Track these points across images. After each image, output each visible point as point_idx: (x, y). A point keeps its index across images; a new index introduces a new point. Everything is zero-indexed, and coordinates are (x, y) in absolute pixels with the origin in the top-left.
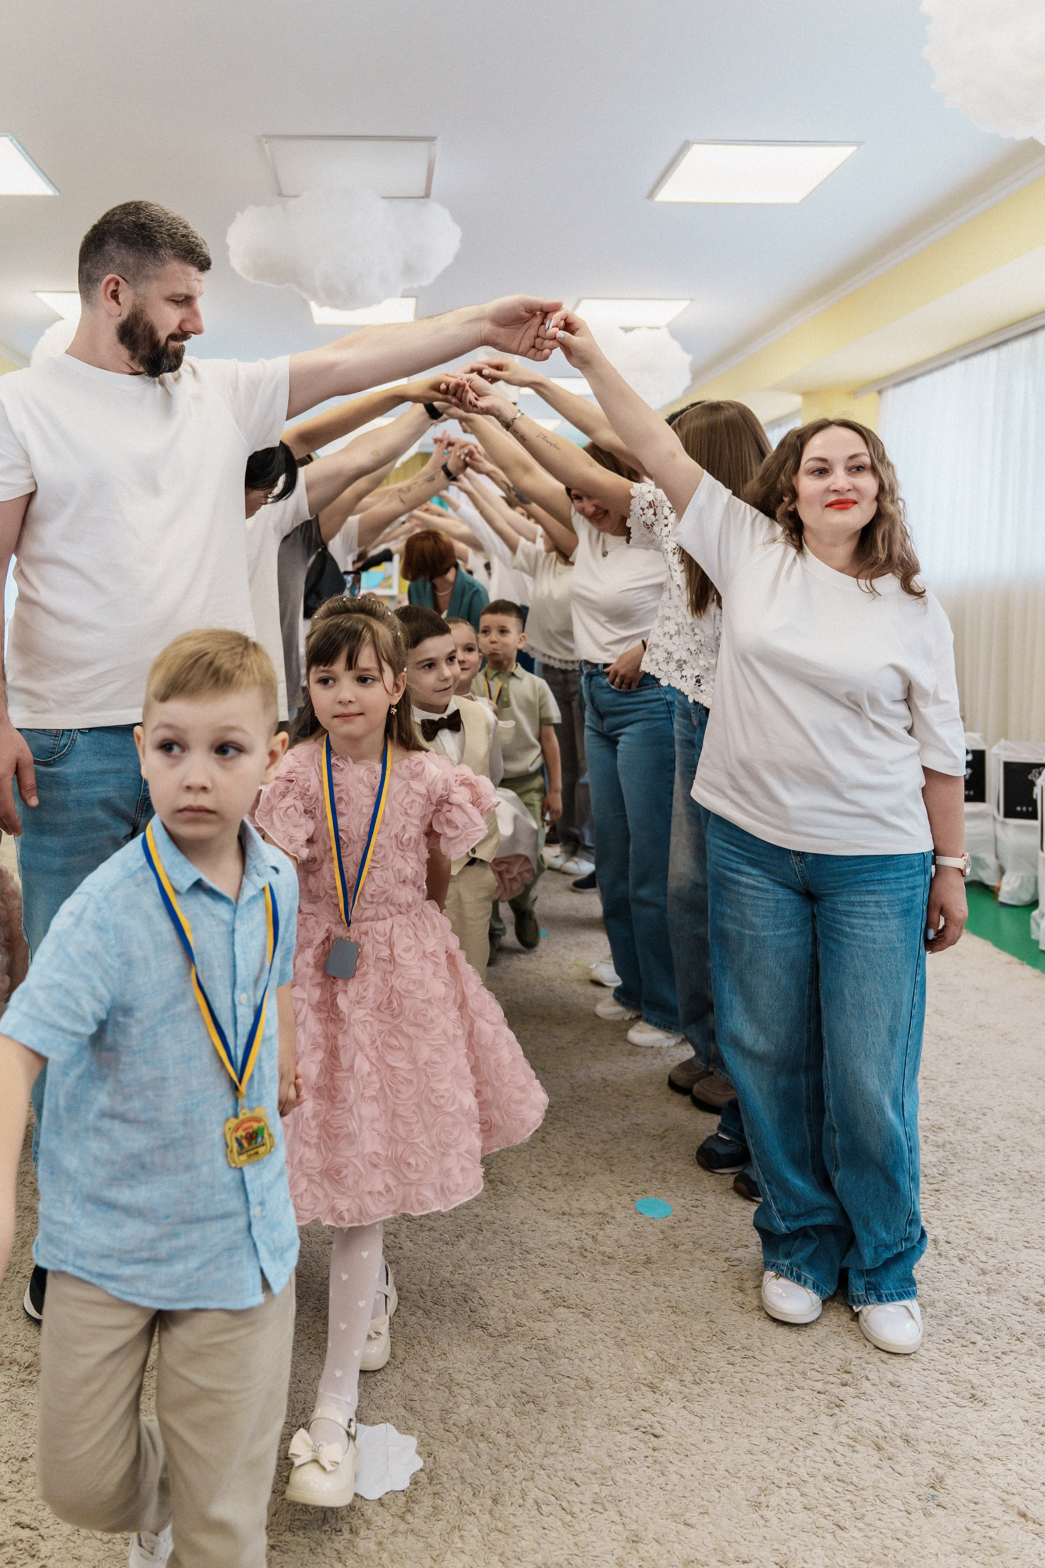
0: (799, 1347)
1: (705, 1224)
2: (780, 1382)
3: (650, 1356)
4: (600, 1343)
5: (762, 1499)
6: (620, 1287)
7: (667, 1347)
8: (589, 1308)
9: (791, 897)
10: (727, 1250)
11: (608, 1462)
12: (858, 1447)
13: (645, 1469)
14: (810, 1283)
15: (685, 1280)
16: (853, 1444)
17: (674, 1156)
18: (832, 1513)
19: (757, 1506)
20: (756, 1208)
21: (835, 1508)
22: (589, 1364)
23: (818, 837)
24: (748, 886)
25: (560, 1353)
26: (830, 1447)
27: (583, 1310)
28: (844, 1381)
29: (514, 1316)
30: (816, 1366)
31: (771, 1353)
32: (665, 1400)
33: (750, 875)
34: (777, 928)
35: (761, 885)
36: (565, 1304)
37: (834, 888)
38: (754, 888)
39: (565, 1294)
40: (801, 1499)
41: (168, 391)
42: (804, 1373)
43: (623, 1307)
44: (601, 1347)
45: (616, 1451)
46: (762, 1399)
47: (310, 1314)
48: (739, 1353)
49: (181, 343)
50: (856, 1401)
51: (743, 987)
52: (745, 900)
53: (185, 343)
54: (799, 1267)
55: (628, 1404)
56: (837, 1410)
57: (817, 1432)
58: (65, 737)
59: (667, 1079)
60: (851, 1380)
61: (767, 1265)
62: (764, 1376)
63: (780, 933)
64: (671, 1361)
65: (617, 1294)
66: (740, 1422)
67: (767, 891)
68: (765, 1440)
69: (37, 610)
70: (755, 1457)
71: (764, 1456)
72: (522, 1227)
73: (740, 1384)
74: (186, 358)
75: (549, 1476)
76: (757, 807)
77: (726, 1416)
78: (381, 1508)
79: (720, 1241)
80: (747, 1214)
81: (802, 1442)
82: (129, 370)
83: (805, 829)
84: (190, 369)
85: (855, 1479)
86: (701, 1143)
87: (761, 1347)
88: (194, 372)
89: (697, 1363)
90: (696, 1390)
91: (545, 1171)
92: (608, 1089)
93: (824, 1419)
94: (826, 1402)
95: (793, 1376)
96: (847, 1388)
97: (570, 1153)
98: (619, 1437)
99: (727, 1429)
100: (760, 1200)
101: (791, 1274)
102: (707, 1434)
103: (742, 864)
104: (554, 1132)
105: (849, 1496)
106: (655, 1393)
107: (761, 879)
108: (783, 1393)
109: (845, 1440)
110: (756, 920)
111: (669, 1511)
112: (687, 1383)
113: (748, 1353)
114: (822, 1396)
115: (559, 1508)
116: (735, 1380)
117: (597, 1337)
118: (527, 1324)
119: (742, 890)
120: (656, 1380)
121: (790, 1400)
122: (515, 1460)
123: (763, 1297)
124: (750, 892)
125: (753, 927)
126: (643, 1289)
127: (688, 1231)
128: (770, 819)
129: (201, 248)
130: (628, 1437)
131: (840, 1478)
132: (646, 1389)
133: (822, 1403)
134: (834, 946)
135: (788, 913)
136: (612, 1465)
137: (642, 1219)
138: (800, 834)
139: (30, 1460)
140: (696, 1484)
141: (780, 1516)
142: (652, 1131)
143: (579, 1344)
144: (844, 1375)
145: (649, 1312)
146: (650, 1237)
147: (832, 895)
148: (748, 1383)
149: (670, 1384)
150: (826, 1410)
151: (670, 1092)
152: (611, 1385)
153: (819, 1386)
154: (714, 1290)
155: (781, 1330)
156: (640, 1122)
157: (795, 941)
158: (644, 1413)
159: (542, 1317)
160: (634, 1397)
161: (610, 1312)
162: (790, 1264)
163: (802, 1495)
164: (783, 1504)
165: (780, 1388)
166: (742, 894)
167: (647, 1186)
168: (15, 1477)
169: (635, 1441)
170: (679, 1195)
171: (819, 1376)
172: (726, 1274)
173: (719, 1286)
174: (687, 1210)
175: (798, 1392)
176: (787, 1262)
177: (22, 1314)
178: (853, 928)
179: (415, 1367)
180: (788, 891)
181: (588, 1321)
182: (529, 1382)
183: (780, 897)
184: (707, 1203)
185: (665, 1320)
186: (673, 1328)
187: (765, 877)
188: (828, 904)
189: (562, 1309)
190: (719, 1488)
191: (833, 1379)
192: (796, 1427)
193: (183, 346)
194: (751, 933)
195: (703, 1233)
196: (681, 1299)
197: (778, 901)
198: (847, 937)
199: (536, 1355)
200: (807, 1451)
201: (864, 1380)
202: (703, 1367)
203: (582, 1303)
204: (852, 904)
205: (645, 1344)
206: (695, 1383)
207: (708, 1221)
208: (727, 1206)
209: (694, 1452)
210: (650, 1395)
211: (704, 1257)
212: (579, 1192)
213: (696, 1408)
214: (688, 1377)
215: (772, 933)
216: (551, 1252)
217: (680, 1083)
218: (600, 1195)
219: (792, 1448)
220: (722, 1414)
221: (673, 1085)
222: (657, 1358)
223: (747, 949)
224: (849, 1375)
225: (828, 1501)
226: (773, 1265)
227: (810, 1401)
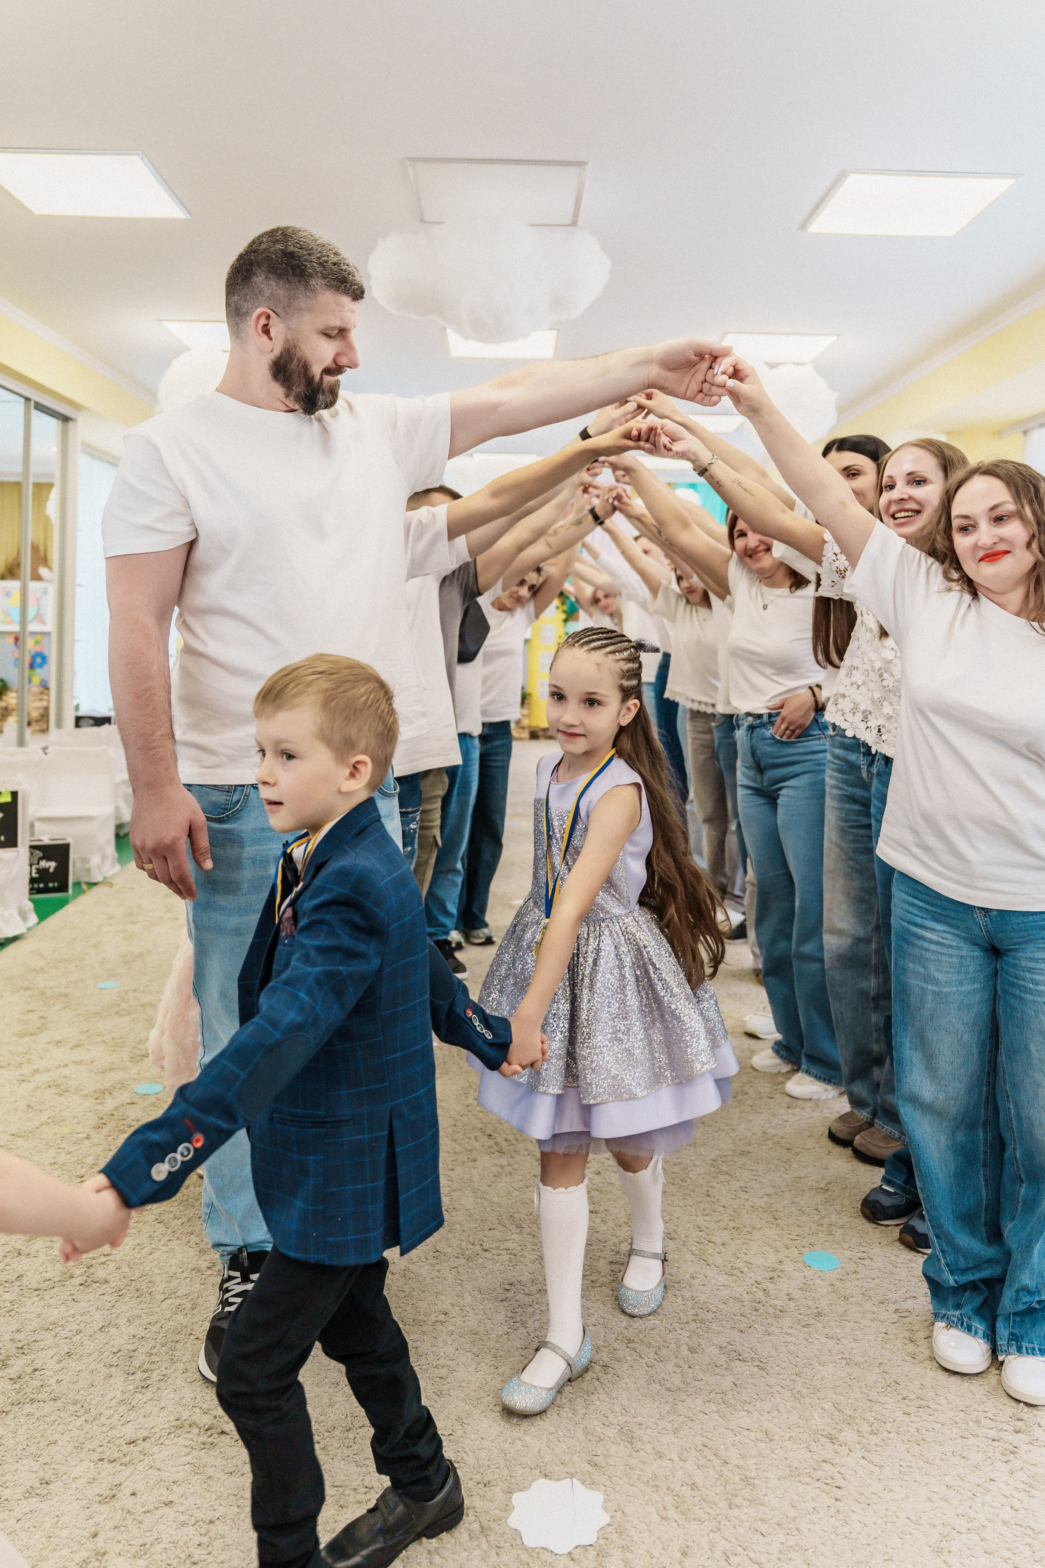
0: (971, 1396)
1: (873, 1276)
2: (955, 1430)
3: (827, 1407)
4: (776, 1395)
5: (944, 1544)
6: (793, 1339)
7: (843, 1398)
8: (764, 1361)
9: (976, 954)
10: (896, 1301)
11: (792, 1513)
12: (1034, 1492)
13: (829, 1518)
14: (981, 1333)
15: (858, 1333)
16: (1029, 1489)
17: (838, 1208)
18: (1012, 1556)
19: (939, 1551)
20: (923, 1260)
21: (1015, 1551)
22: (767, 1416)
23: (1003, 893)
24: (931, 941)
25: (739, 1407)
26: (1007, 1493)
27: (758, 1363)
28: (1017, 1428)
29: (690, 1370)
30: (989, 1415)
31: (944, 1402)
32: (844, 1450)
33: (933, 930)
34: (960, 983)
35: (944, 941)
36: (740, 1358)
37: (1019, 944)
38: (937, 943)
39: (739, 1348)
40: (983, 1544)
41: (325, 429)
42: (978, 1422)
43: (798, 1359)
44: (779, 1400)
45: (799, 1501)
46: (939, 1447)
47: (488, 1371)
48: (913, 1403)
49: (336, 378)
50: (1030, 1447)
51: (922, 1042)
52: (928, 955)
53: (340, 377)
54: (970, 1318)
55: (809, 1455)
56: (1011, 1457)
57: (993, 1478)
58: (238, 792)
59: (827, 1131)
60: (1024, 1427)
61: (936, 1315)
62: (939, 1425)
63: (963, 988)
64: (849, 1412)
65: (792, 1348)
66: (918, 1471)
67: (951, 947)
68: (943, 1487)
69: (205, 662)
70: (936, 1505)
71: (944, 1503)
72: (693, 1282)
73: (916, 1434)
74: (341, 392)
75: (735, 1527)
76: (940, 863)
77: (904, 1465)
78: (572, 1562)
79: (888, 1293)
80: (914, 1265)
81: (979, 1489)
82: (285, 408)
83: (988, 884)
84: (346, 405)
85: (1032, 1524)
86: (864, 1195)
87: (935, 1396)
88: (351, 408)
89: (873, 1414)
90: (875, 1440)
91: (712, 1225)
92: (769, 1142)
93: (999, 1465)
94: (1001, 1449)
95: (967, 1424)
96: (1020, 1435)
97: (735, 1206)
98: (801, 1488)
99: (906, 1478)
100: (929, 1251)
101: (962, 1325)
102: (886, 1483)
103: (926, 919)
104: (718, 1185)
105: (1028, 1540)
106: (834, 1443)
107: (945, 935)
108: (959, 1440)
109: (1021, 1486)
110: (938, 975)
111: (855, 1558)
112: (865, 1434)
113: (922, 1403)
114: (996, 1444)
115: (746, 1558)
116: (912, 1430)
117: (774, 1390)
118: (704, 1378)
119: (926, 945)
120: (834, 1432)
121: (965, 1448)
122: (701, 1512)
123: (935, 1348)
124: (933, 947)
125: (936, 982)
126: (816, 1342)
127: (857, 1283)
128: (952, 874)
129: (353, 276)
130: (810, 1488)
131: (1018, 1522)
132: (826, 1440)
133: (997, 1450)
134: (1015, 1003)
135: (971, 969)
136: (796, 1515)
137: (812, 1272)
138: (985, 890)
139: (217, 1522)
140: (879, 1531)
141: (962, 1560)
142: (815, 1184)
143: (756, 1397)
144: (1017, 1423)
145: (823, 1364)
146: (820, 1290)
147: (1015, 950)
148: (924, 1432)
149: (848, 1435)
150: (1001, 1457)
151: (830, 1144)
152: (791, 1437)
153: (993, 1434)
154: (885, 1341)
155: (953, 1379)
156: (802, 1174)
157: (978, 997)
158: (824, 1464)
159: (717, 1370)
160: (814, 1448)
161: (784, 1365)
162: (961, 1315)
163: (982, 1540)
164: (964, 1549)
165: (956, 1437)
166: (926, 949)
167: (813, 1239)
168: (205, 1540)
169: (818, 1492)
170: (846, 1247)
171: (992, 1424)
172: (897, 1325)
173: (891, 1337)
174: (855, 1263)
175: (972, 1440)
176: (957, 1313)
177: (198, 1376)
178: (1037, 984)
179: (596, 1422)
180: (973, 947)
181: (764, 1374)
182: (710, 1435)
183: (964, 953)
184: (874, 1255)
185: (839, 1372)
186: (847, 1380)
187: (949, 933)
188: (1010, 960)
189: (738, 1363)
190: (903, 1536)
191: (1006, 1427)
192: (973, 1474)
193: (338, 381)
194: (934, 988)
195: (872, 1285)
196: (854, 1351)
197: (962, 957)
198: (1032, 994)
199: (715, 1409)
200: (985, 1497)
201: (1036, 1427)
202: (879, 1417)
203: (757, 1357)
204: (1037, 960)
205: (821, 1395)
206: (873, 1433)
207: (875, 1273)
208: (893, 1258)
209: (875, 1501)
210: (829, 1445)
211: (874, 1309)
212: (746, 1246)
213: (876, 1458)
214: (865, 1428)
215: (955, 989)
216: (723, 1306)
217: (840, 1136)
218: (768, 1248)
219: (970, 1494)
220: (901, 1463)
221: (833, 1137)
222: (834, 1409)
223: (929, 1005)
224: (1022, 1422)
225: (1007, 1545)
226: (943, 1317)
227: (986, 1449)
